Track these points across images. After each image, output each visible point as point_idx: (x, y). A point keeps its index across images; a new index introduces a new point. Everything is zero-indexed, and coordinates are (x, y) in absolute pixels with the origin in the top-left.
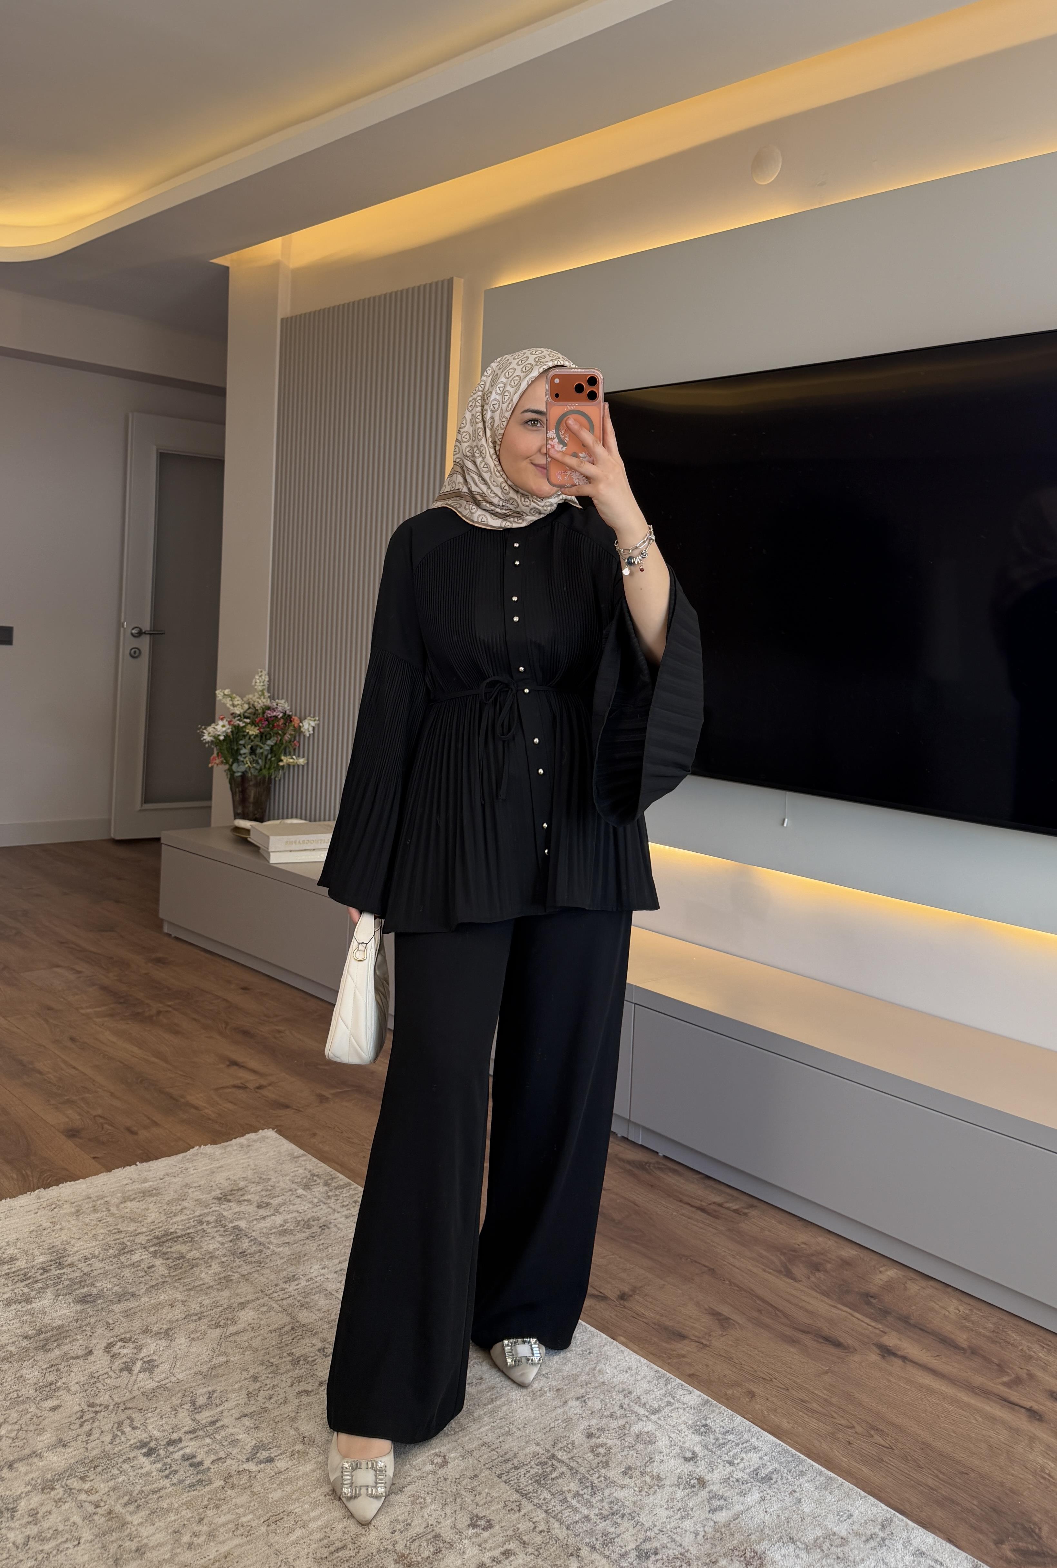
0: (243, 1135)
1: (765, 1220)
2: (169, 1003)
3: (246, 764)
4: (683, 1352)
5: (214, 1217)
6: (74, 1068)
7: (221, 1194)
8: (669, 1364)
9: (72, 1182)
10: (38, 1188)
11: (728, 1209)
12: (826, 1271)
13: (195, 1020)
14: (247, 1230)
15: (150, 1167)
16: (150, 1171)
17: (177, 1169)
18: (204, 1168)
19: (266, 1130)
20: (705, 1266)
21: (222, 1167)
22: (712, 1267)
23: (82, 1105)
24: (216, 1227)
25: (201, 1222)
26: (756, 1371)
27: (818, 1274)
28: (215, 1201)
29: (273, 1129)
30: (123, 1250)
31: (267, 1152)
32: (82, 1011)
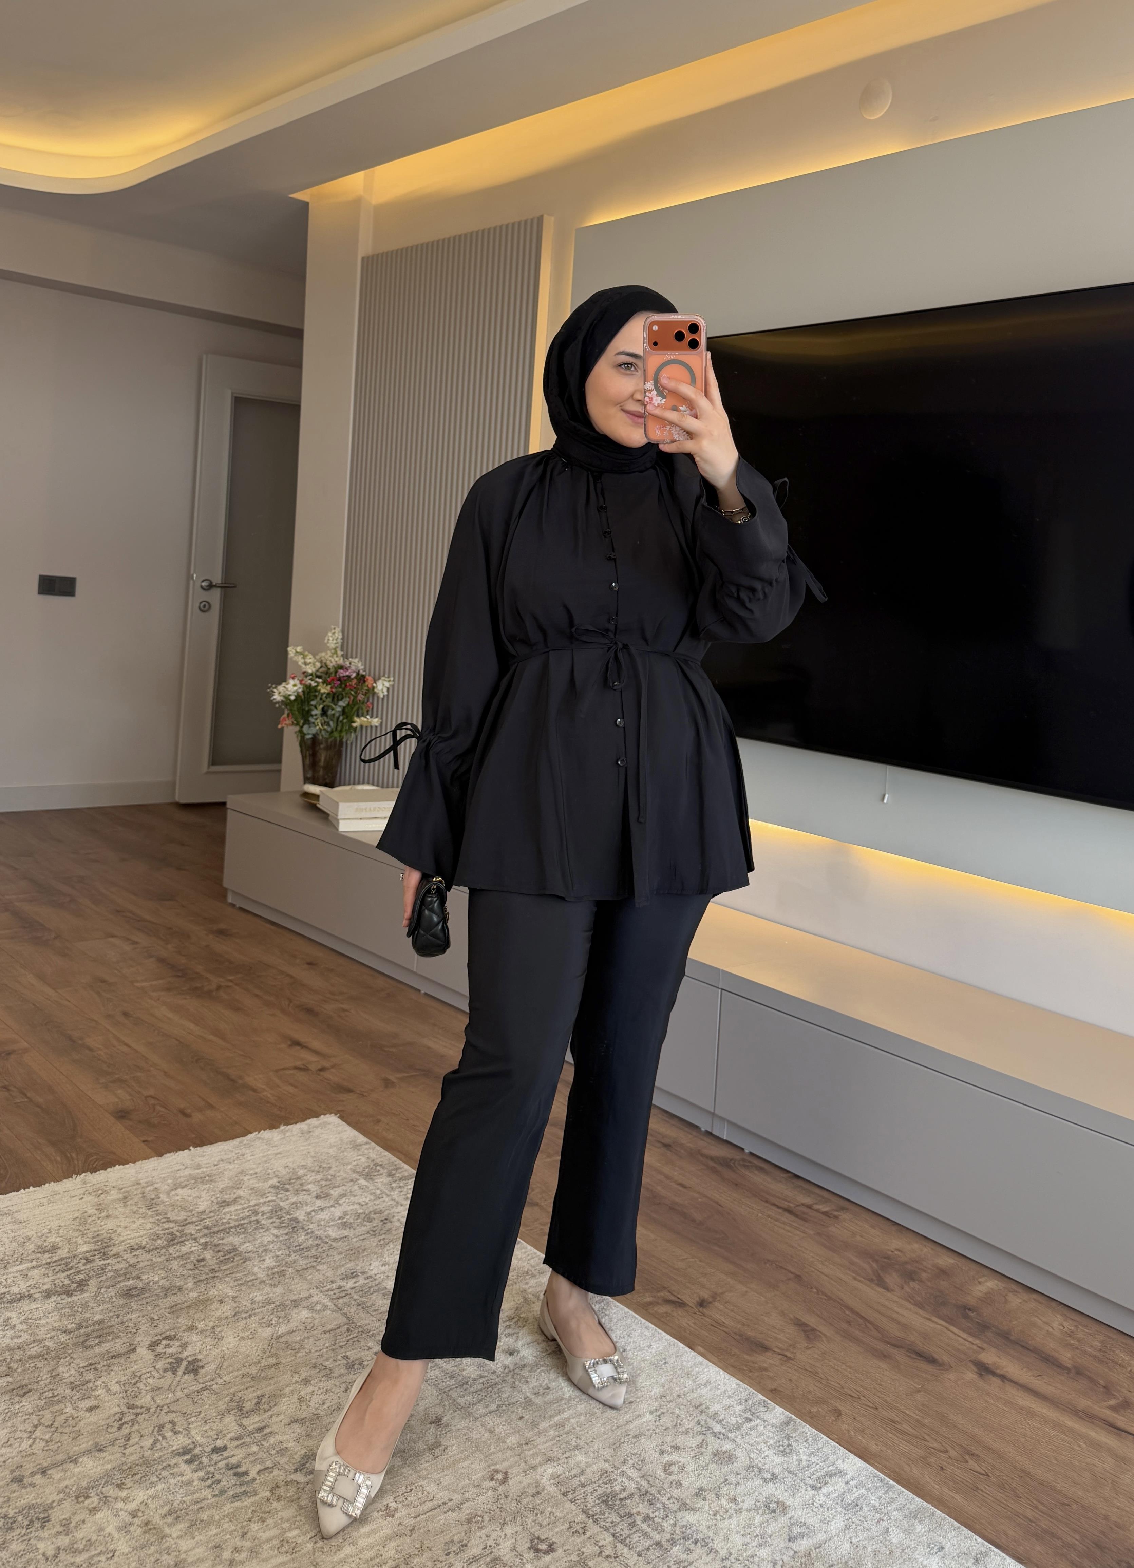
0: (303, 1120)
1: (857, 1224)
2: (231, 978)
3: (317, 726)
4: (765, 1365)
5: (270, 1208)
6: (129, 1046)
7: (279, 1182)
8: (749, 1377)
9: (121, 1166)
10: (84, 1172)
11: (818, 1211)
12: (921, 1281)
13: (257, 996)
14: (305, 1223)
16: (204, 1156)
17: (233, 1154)
18: (261, 1155)
19: (328, 1115)
20: (792, 1273)
21: (280, 1153)
22: (799, 1274)
23: (134, 1085)
24: (271, 1218)
25: (256, 1213)
26: (843, 1388)
27: (912, 1284)
28: (271, 1190)
29: (336, 1115)
30: (172, 1240)
31: (328, 1139)
32: (137, 984)
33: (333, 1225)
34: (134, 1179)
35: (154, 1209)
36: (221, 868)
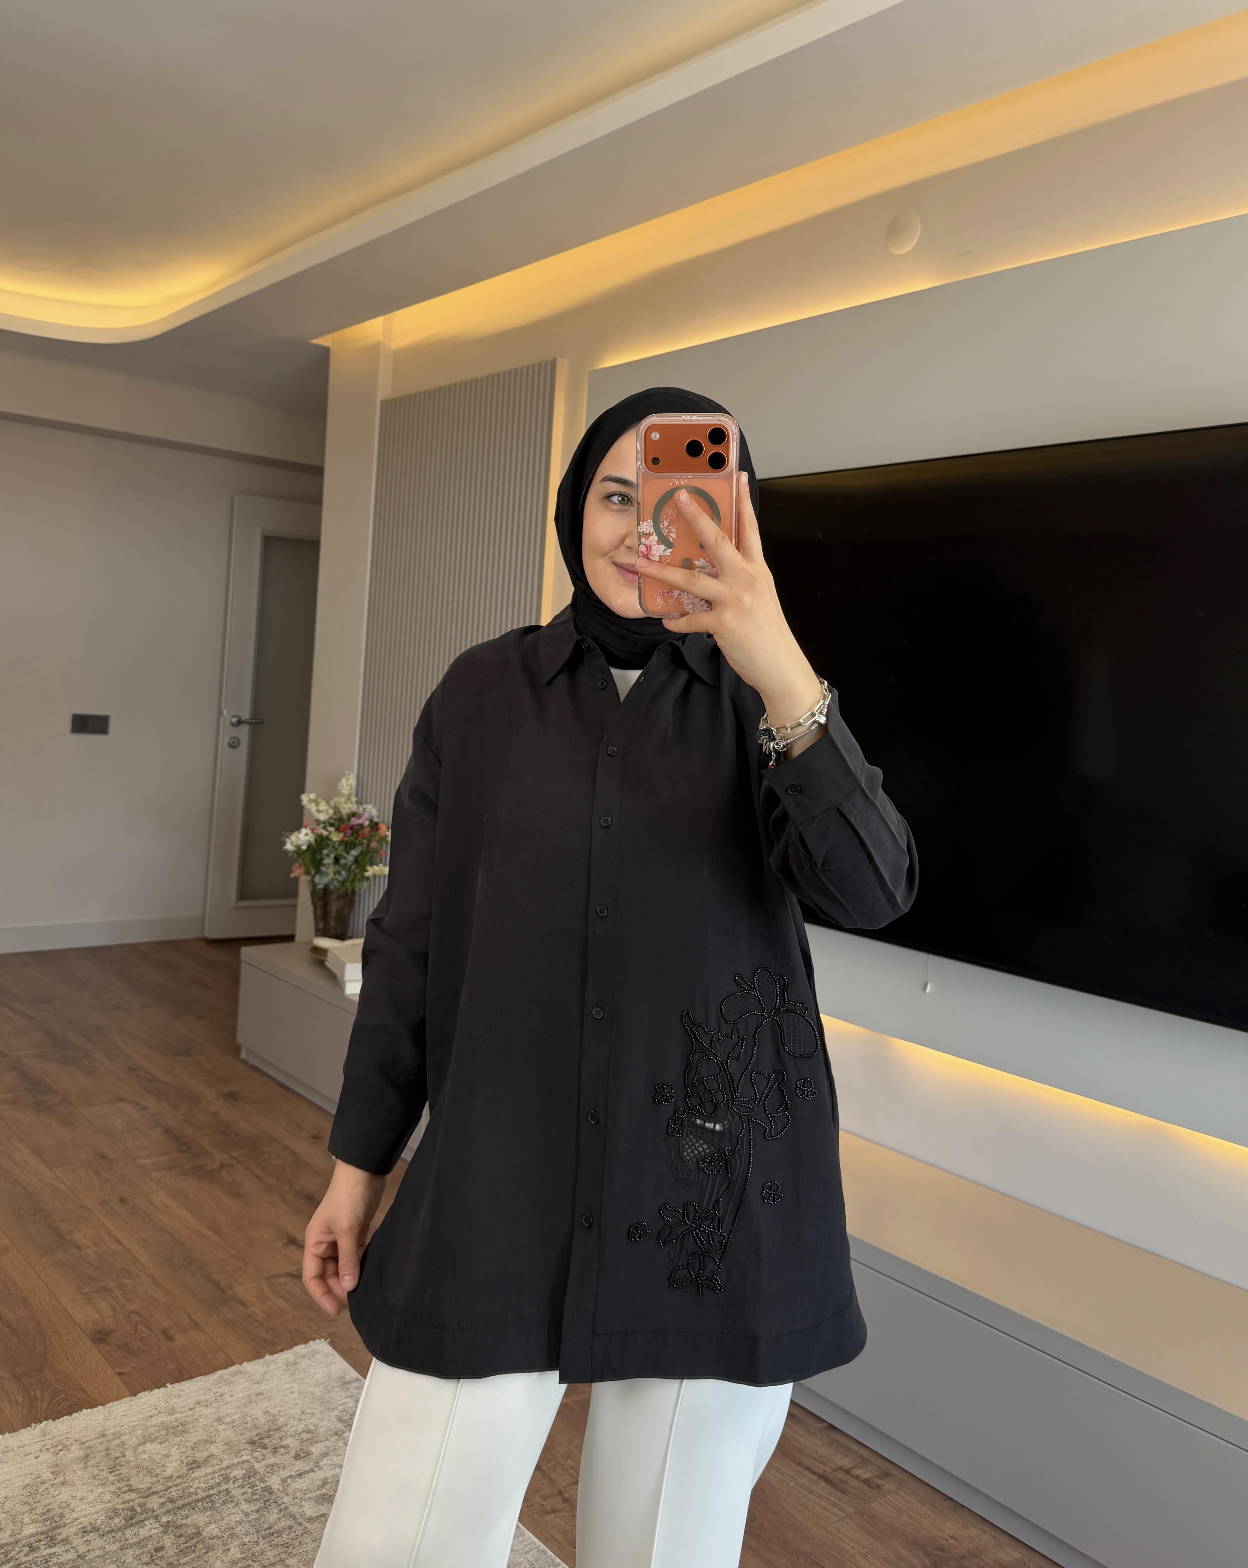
0: (291, 1346)
3: (329, 876)
5: (244, 1472)
6: (119, 1242)
7: (257, 1435)
9: (89, 1410)
10: (46, 1419)
13: (258, 1178)
14: (279, 1494)
15: (181, 1390)
16: (180, 1396)
17: (212, 1394)
18: (241, 1395)
19: (317, 1341)
21: (261, 1394)
23: (119, 1295)
24: (243, 1486)
25: (227, 1479)
28: (247, 1446)
29: (326, 1339)
30: (131, 1519)
31: (315, 1373)
33: (310, 1498)
34: (99, 1429)
35: (117, 1472)
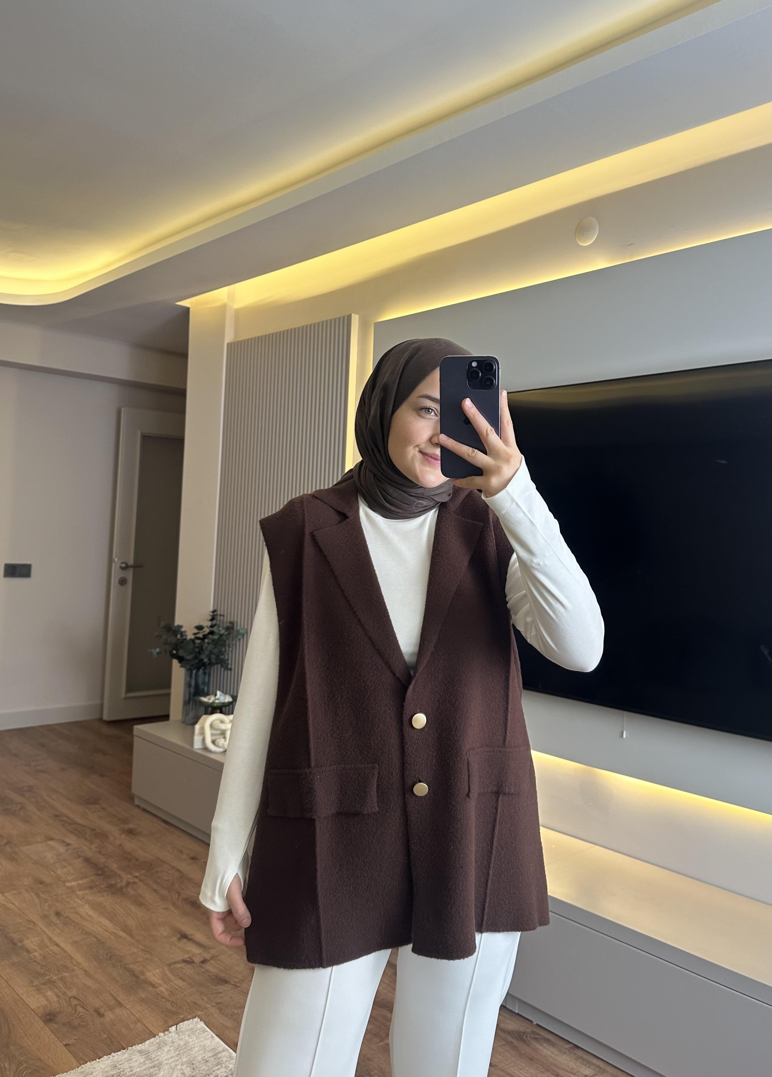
2: (137, 874)
6: (57, 945)
13: (155, 891)
23: (61, 985)
29: (199, 1018)
32: (68, 884)
36: (129, 773)
